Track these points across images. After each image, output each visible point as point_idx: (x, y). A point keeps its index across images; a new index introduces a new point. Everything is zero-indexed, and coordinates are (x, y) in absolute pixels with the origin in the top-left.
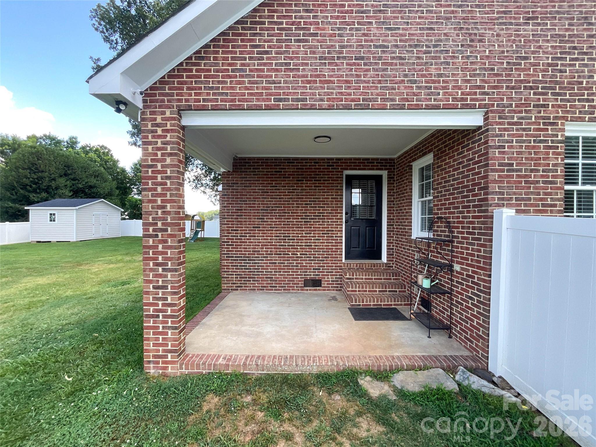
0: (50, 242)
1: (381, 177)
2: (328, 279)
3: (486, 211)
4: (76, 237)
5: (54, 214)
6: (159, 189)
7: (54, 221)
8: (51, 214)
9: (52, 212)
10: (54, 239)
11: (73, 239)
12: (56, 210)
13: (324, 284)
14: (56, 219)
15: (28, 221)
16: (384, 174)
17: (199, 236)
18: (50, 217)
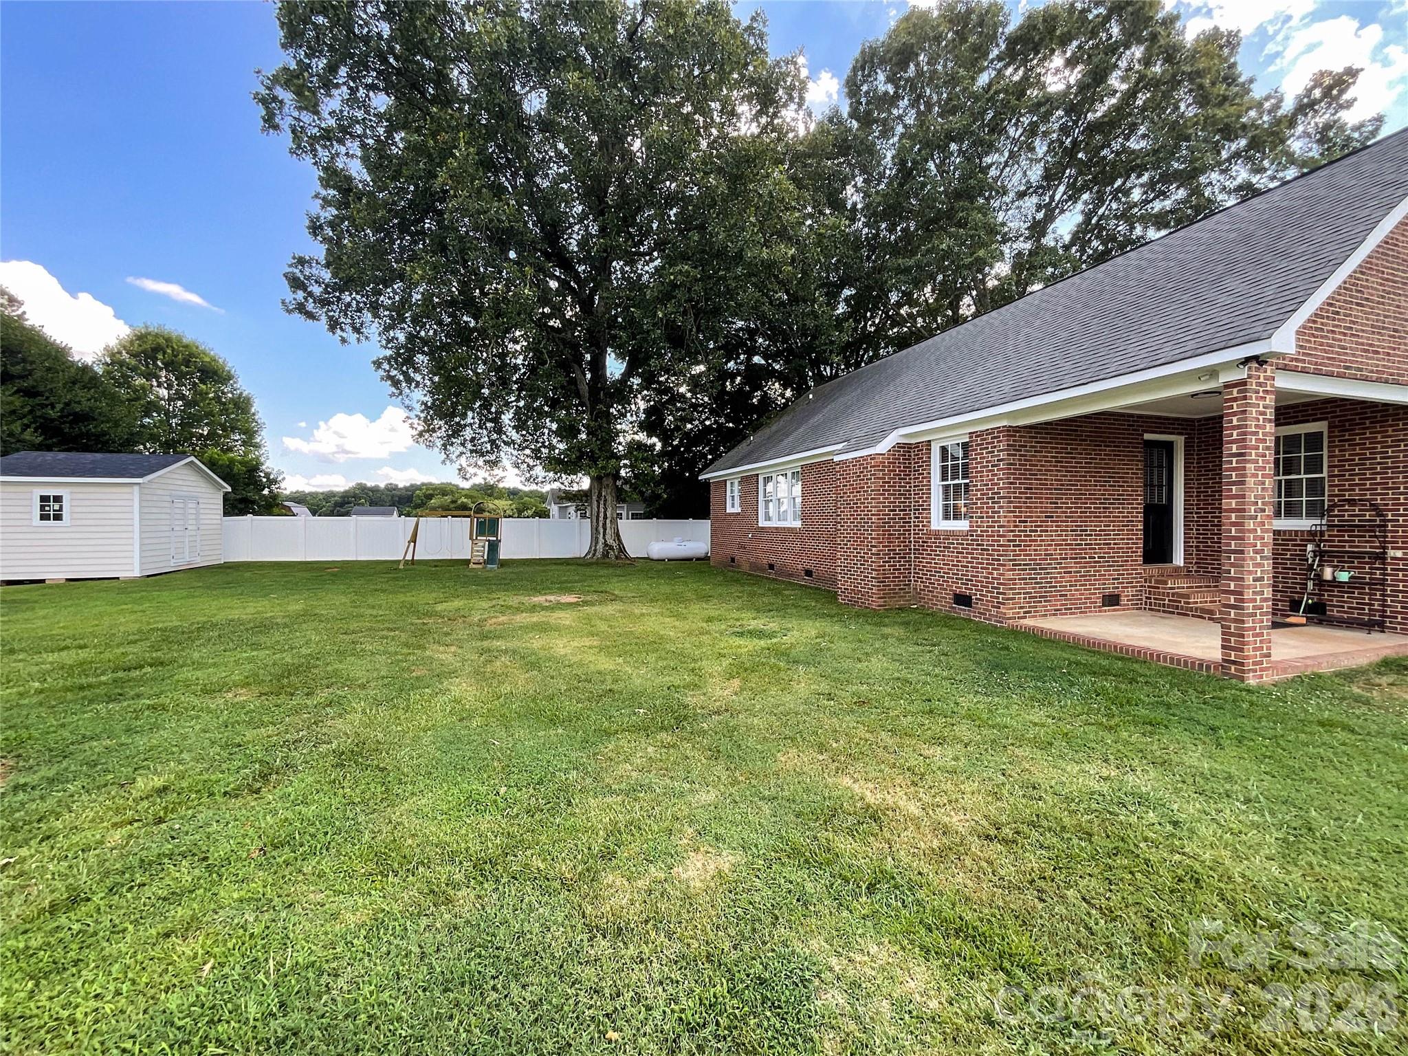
0: (43, 581)
2: (1127, 593)
4: (141, 564)
5: (58, 499)
7: (58, 517)
8: (44, 499)
9: (51, 492)
10: (55, 572)
11: (131, 569)
12: (67, 488)
13: (1124, 600)
14: (65, 513)
16: (1179, 441)
18: (42, 509)
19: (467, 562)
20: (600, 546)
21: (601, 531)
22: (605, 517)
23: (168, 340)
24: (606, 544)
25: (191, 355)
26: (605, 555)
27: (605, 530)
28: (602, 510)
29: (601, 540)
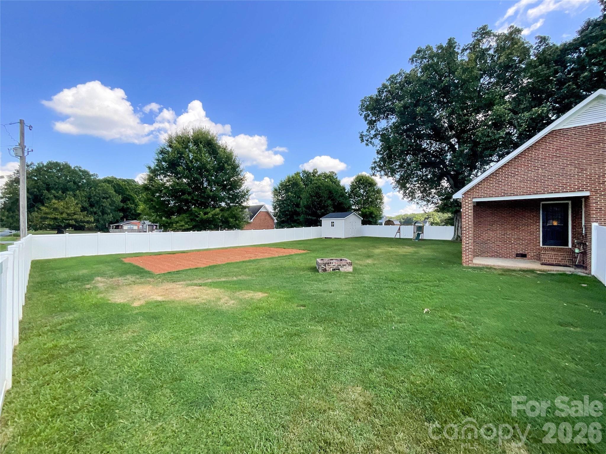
0: (331, 238)
1: (568, 203)
2: (530, 254)
3: (590, 223)
4: (345, 235)
6: (467, 219)
7: (333, 226)
9: (333, 221)
10: (333, 237)
11: (343, 237)
12: (335, 220)
13: (529, 257)
15: (321, 226)
16: (570, 202)
17: (420, 238)
19: (412, 239)
20: (456, 236)
21: (457, 231)
22: (458, 226)
23: (362, 177)
24: (458, 235)
25: (367, 180)
26: (457, 239)
27: (458, 230)
28: (457, 224)
29: (456, 234)
